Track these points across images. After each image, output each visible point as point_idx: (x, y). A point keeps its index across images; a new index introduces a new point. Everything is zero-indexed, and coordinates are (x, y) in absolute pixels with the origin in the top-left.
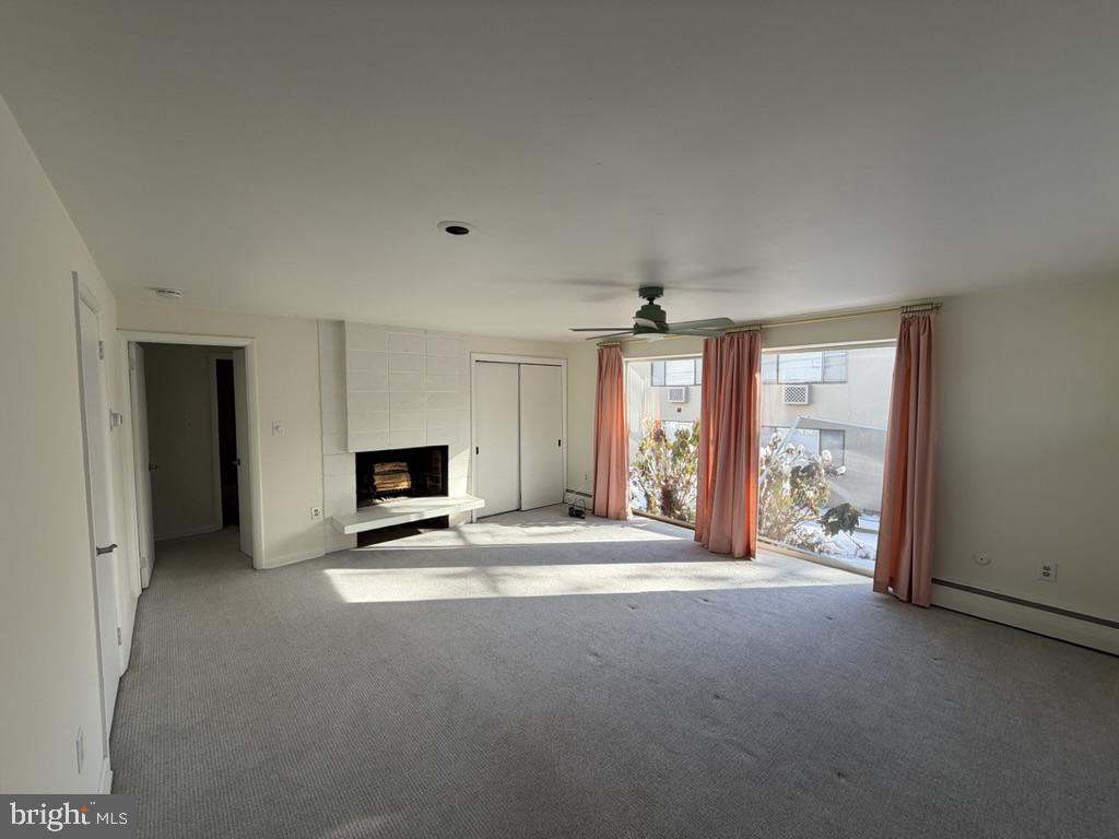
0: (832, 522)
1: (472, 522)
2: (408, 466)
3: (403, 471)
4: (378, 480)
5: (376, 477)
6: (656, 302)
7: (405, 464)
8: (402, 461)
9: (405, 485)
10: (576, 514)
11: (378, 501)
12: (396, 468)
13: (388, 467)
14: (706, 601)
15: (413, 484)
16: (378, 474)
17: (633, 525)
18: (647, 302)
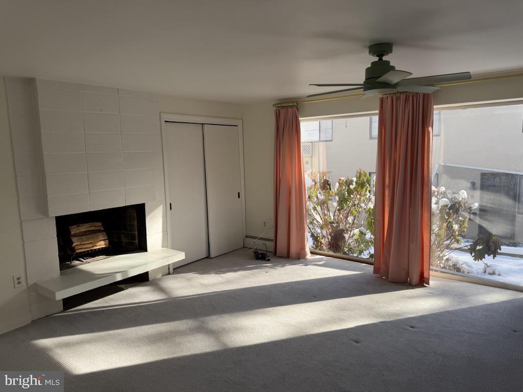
0: (479, 249)
1: (169, 274)
2: (103, 225)
3: (99, 231)
4: (76, 242)
5: (74, 239)
6: (385, 58)
7: (100, 224)
8: (97, 221)
9: (101, 244)
10: (262, 257)
11: (77, 262)
12: (92, 228)
13: (84, 228)
14: (412, 327)
15: (110, 243)
16: (75, 235)
17: (313, 263)
18: (376, 59)
